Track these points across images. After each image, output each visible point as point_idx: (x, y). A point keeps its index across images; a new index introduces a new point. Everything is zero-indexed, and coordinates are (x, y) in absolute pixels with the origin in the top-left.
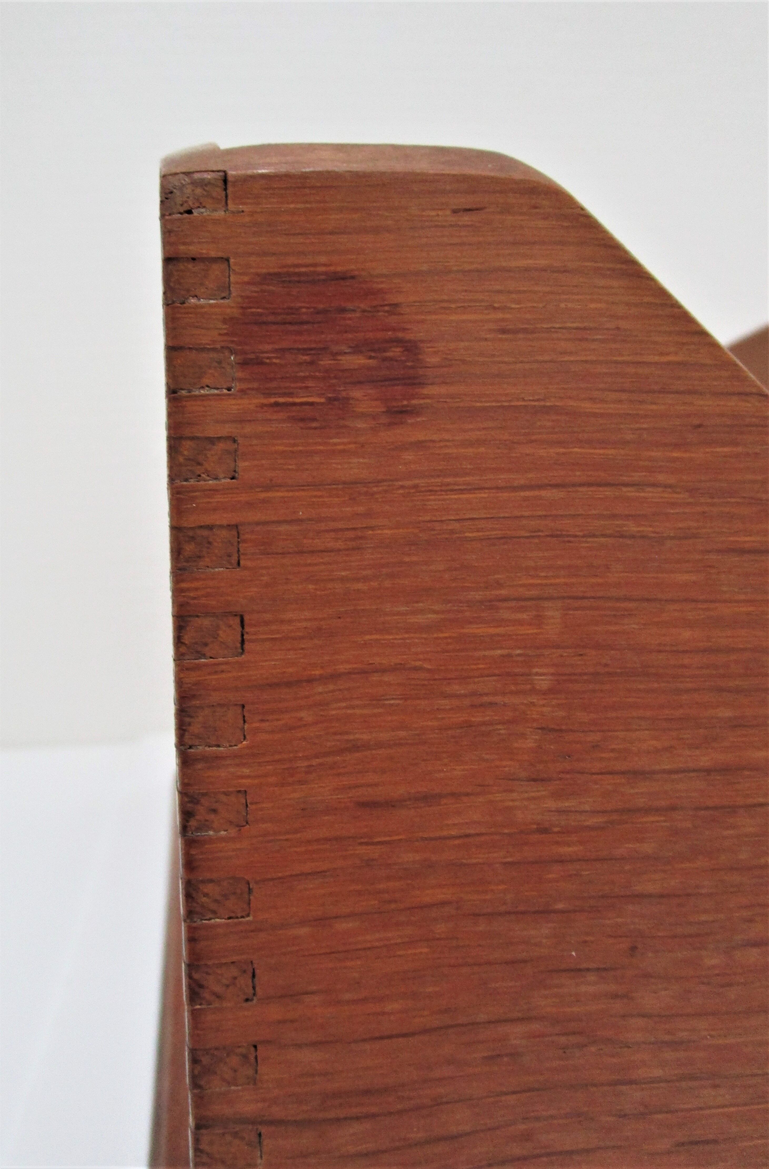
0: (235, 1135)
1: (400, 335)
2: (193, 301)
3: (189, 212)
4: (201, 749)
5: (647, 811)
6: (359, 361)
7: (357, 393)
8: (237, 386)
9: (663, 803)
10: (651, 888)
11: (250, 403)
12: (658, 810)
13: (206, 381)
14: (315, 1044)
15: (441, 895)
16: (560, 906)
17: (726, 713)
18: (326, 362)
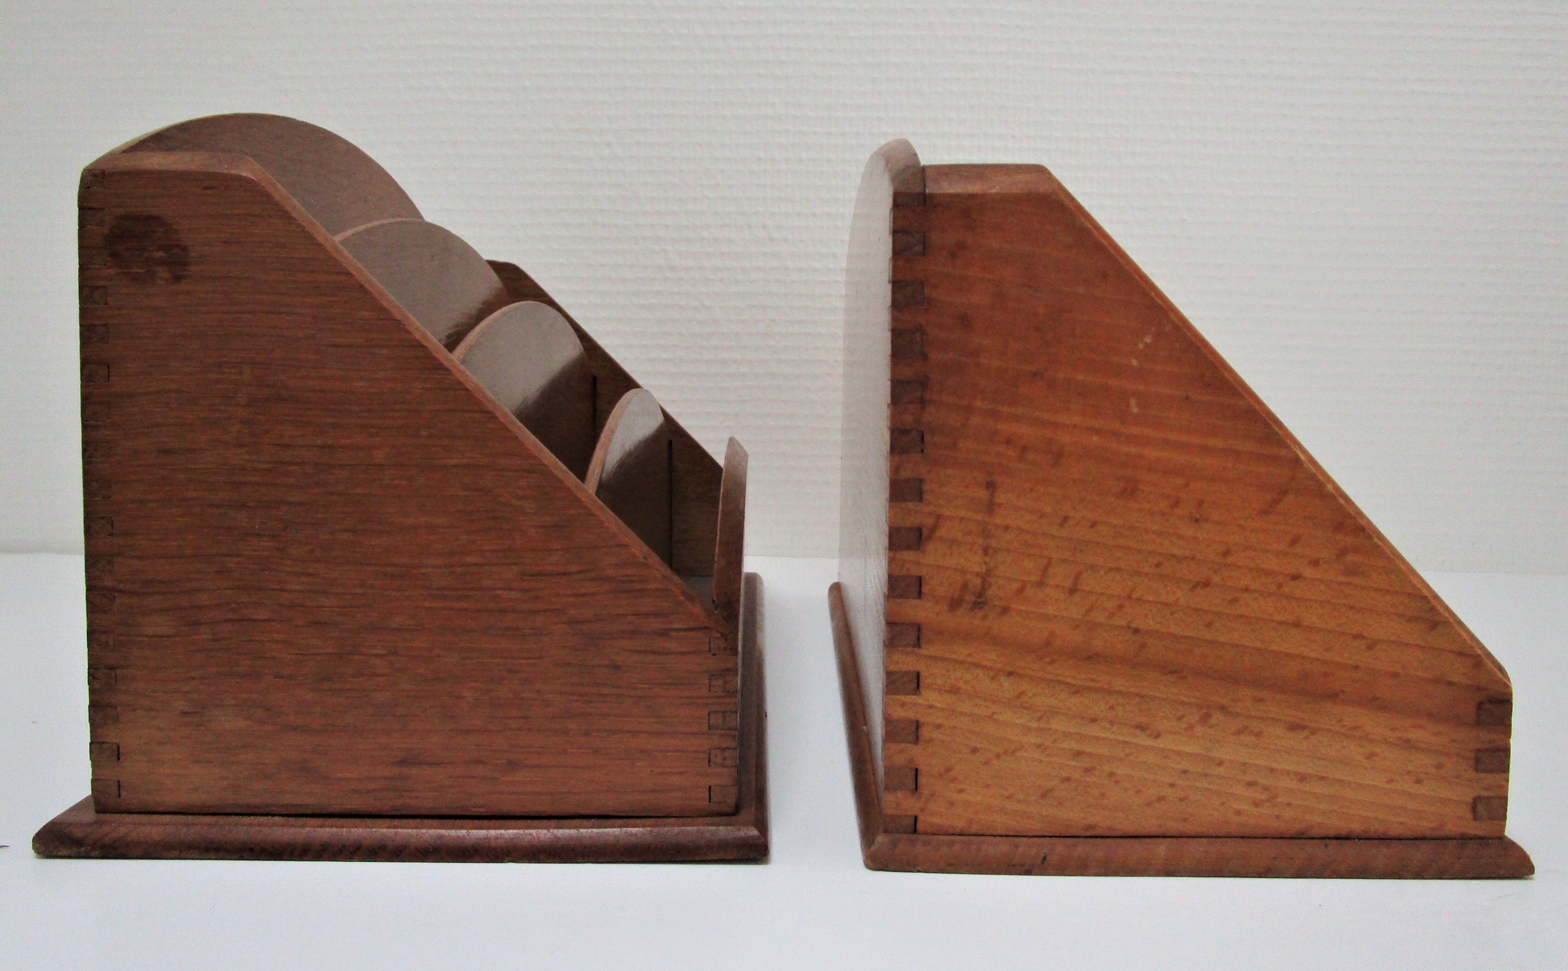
0: (104, 595)
1: (179, 243)
2: (89, 227)
3: (88, 188)
4: (92, 423)
5: (291, 463)
6: (161, 254)
7: (159, 269)
8: (109, 264)
9: (299, 460)
10: (293, 499)
11: (112, 272)
12: (297, 464)
13: (95, 262)
14: (138, 557)
15: (195, 494)
16: (251, 504)
17: (331, 420)
18: (147, 254)
